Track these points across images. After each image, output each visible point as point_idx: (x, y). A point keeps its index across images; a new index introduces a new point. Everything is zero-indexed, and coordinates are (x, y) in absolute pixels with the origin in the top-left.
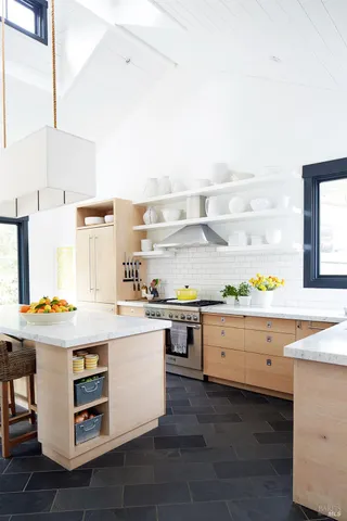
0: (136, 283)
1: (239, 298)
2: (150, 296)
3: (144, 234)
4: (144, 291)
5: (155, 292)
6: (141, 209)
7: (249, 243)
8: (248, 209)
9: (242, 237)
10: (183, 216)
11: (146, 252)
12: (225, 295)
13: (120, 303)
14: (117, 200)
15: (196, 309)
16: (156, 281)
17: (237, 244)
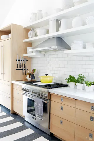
0: (24, 71)
1: (78, 84)
2: (29, 79)
3: (30, 44)
4: (28, 76)
5: (33, 76)
6: (27, 30)
7: (84, 47)
8: (84, 24)
9: (80, 43)
10: (48, 32)
11: (29, 54)
12: (69, 82)
13: (13, 82)
14: (13, 25)
15: (46, 90)
16: (34, 70)
17: (76, 48)
